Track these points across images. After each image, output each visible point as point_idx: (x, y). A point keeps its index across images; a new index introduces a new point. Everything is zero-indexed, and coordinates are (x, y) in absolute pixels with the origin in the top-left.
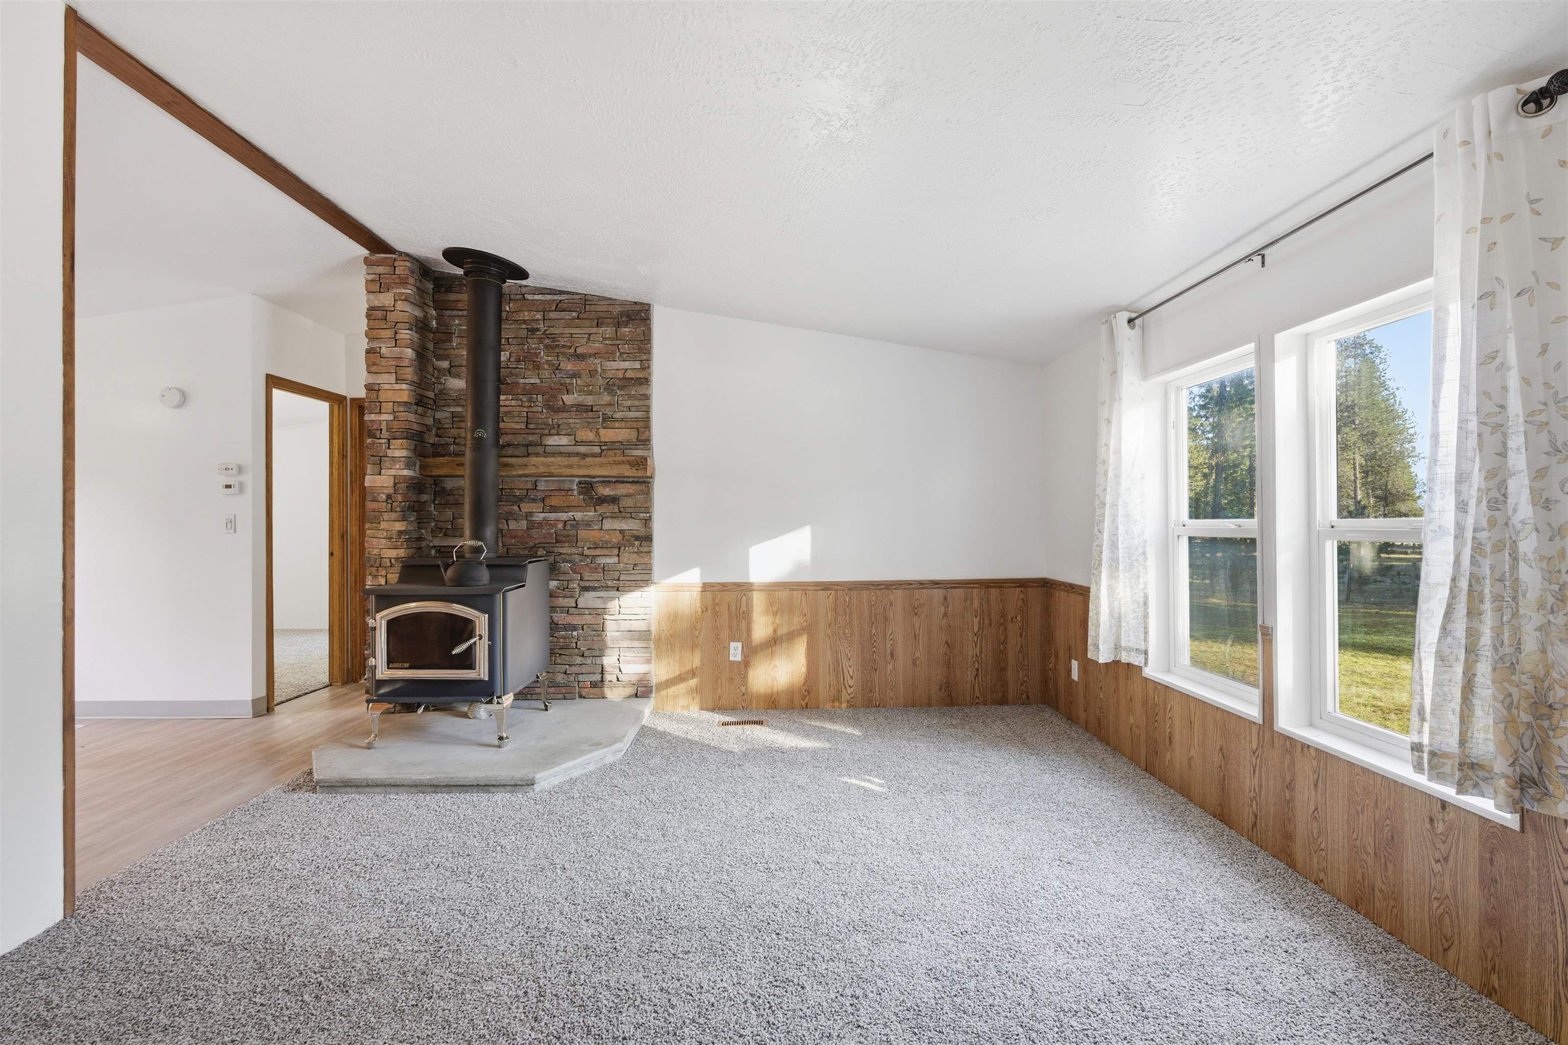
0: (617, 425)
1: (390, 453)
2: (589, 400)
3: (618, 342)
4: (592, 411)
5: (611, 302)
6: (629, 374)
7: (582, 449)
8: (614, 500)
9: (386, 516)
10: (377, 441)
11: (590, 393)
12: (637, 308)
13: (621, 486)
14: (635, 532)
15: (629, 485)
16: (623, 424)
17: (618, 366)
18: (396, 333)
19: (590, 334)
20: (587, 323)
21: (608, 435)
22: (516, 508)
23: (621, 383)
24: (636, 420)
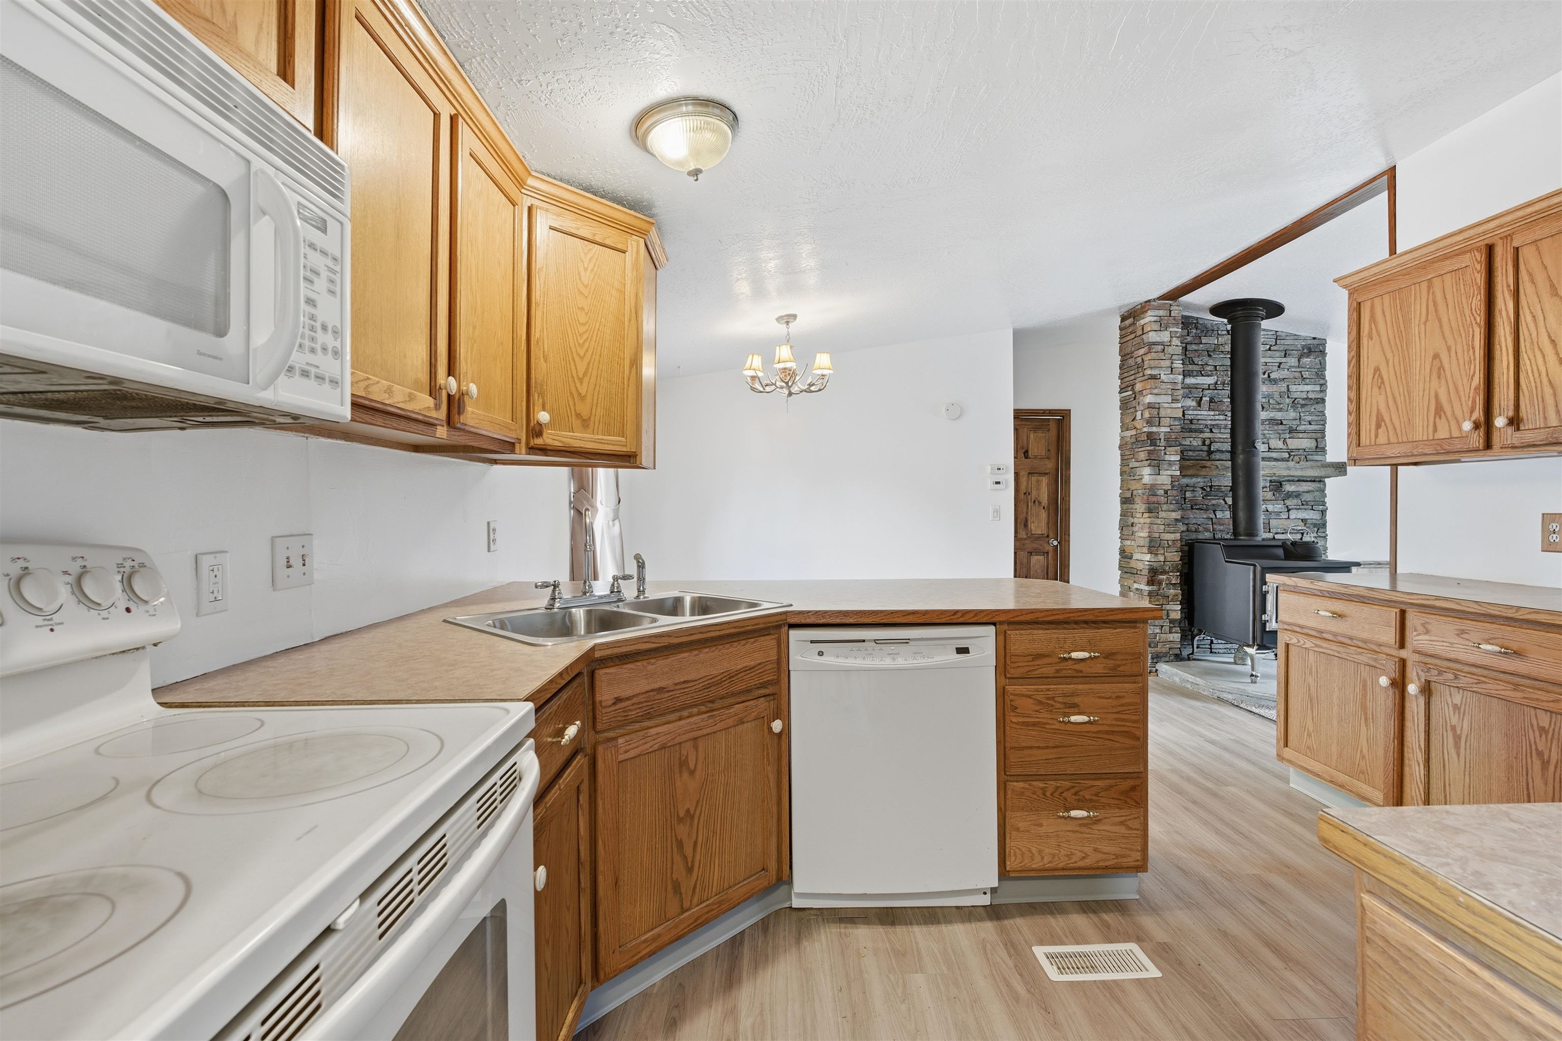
0: (1301, 435)
1: (1167, 458)
2: (1279, 415)
3: (1301, 369)
4: (1282, 424)
5: (1296, 337)
6: (1311, 396)
7: (1274, 455)
8: (1297, 495)
9: (1165, 507)
10: (1157, 448)
11: (1280, 410)
12: (1316, 342)
13: (1304, 484)
14: (1314, 521)
15: (1309, 484)
16: (1305, 435)
17: (1300, 390)
18: (1172, 363)
19: (1280, 363)
20: (1278, 354)
21: (1293, 443)
22: (1222, 501)
23: (1303, 402)
24: (1315, 432)
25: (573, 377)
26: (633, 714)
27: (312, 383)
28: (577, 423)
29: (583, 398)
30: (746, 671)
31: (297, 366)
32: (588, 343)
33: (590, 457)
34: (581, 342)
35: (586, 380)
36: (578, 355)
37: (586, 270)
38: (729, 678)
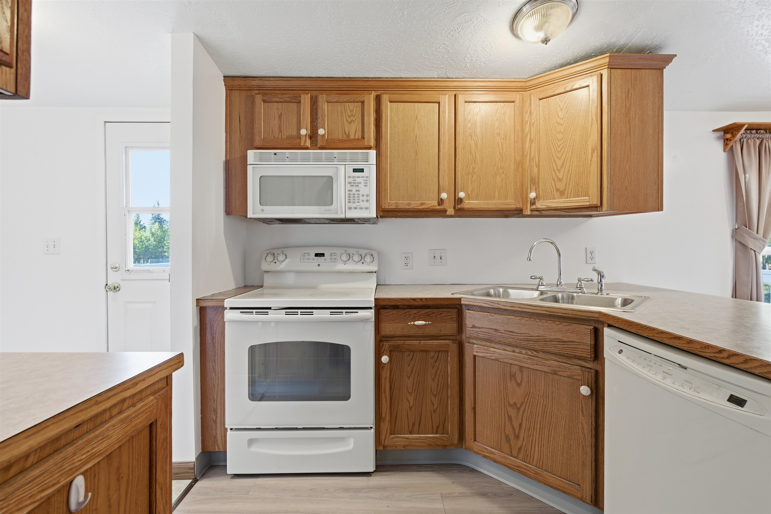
25: (554, 170)
26: (481, 336)
27: (358, 210)
28: (557, 194)
29: (560, 180)
30: (559, 342)
31: (353, 207)
32: (563, 149)
33: (568, 211)
34: (559, 150)
35: (562, 170)
36: (557, 157)
37: (562, 110)
38: (544, 341)
